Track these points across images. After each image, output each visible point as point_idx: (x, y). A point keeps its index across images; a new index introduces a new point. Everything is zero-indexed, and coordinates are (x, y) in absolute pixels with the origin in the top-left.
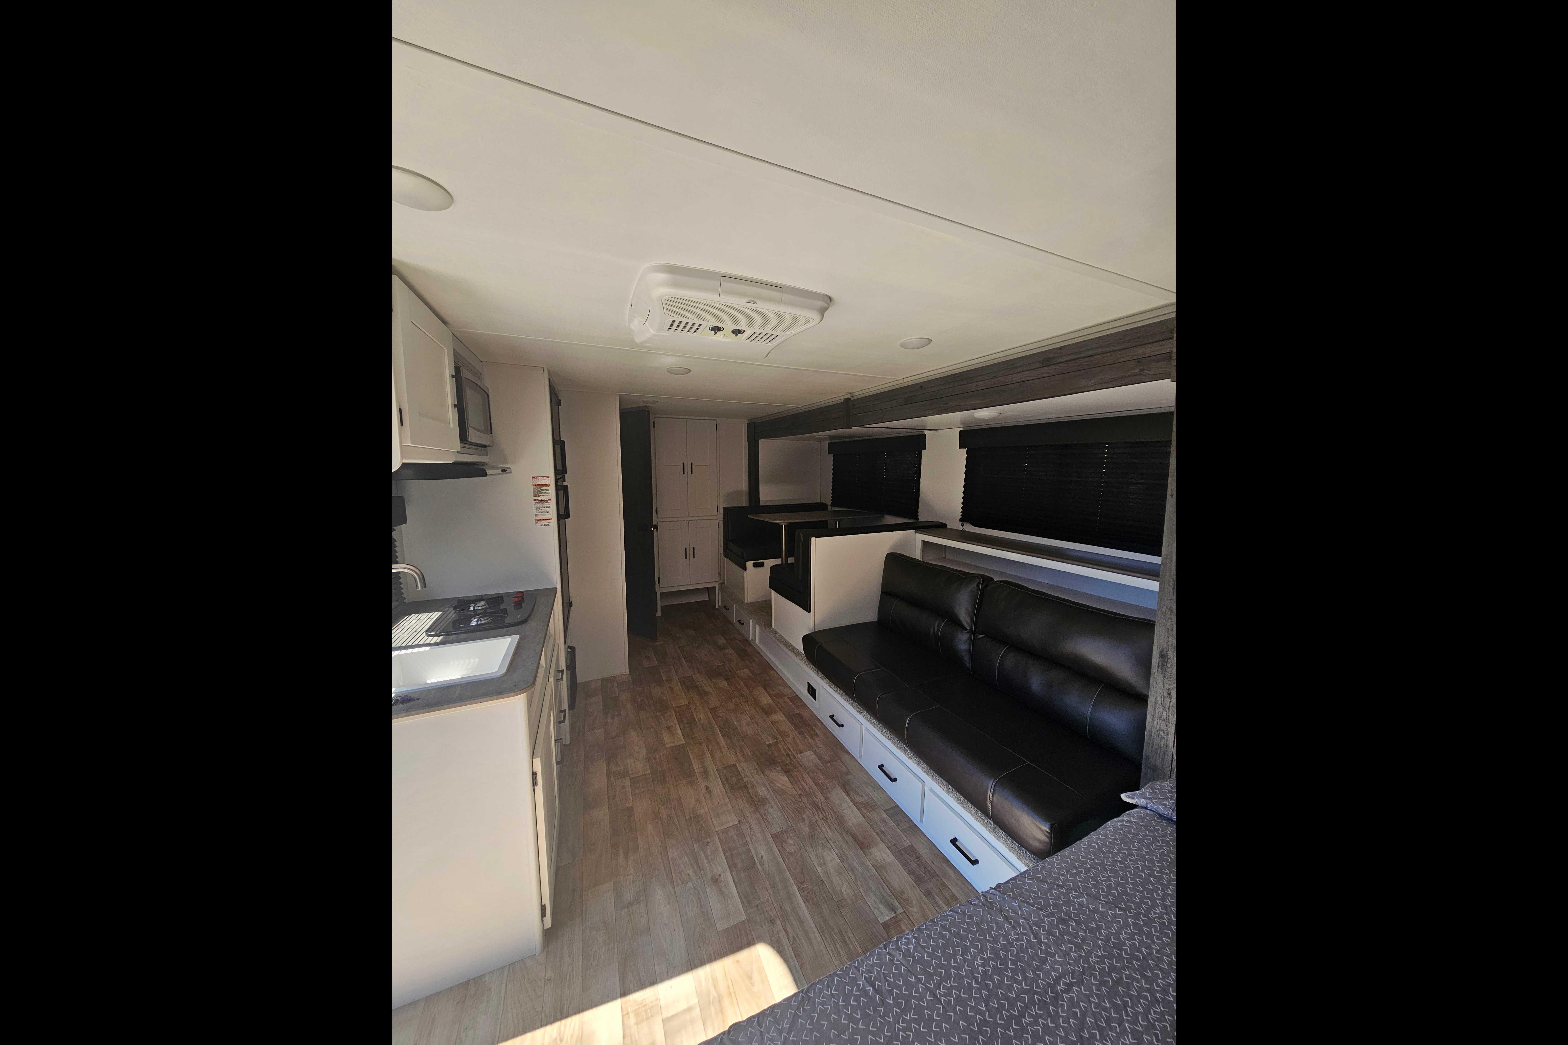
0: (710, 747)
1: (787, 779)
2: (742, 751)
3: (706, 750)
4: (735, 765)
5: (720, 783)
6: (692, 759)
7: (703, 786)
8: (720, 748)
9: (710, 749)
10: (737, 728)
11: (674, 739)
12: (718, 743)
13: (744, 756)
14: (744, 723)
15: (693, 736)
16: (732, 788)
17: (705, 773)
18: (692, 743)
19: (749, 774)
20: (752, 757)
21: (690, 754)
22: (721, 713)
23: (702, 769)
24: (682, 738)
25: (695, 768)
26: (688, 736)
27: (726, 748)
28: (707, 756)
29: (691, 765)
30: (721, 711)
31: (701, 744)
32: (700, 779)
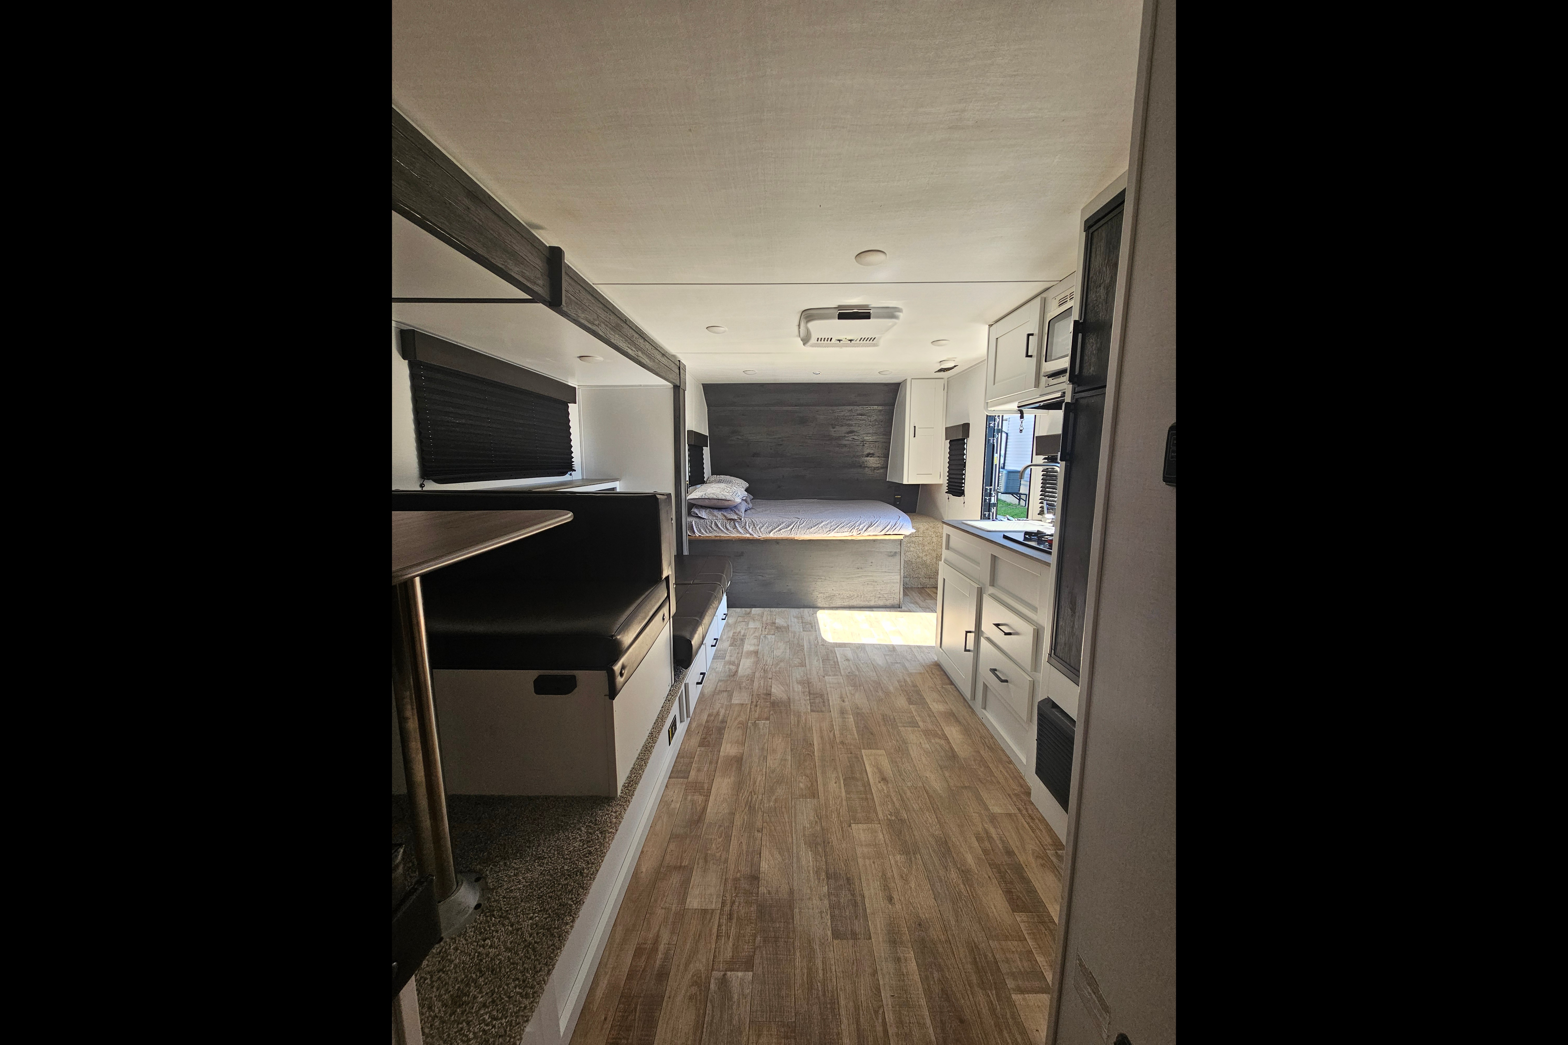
0: (831, 735)
1: (773, 690)
2: (798, 722)
3: (837, 733)
4: (812, 711)
5: (830, 701)
6: (854, 729)
7: (847, 703)
8: (821, 731)
9: (832, 733)
10: (791, 750)
11: (875, 759)
12: (822, 737)
13: (799, 716)
14: (779, 756)
15: (850, 755)
16: (822, 696)
17: (843, 712)
18: (852, 747)
19: (803, 702)
20: (792, 713)
21: (856, 734)
22: (802, 783)
23: (846, 716)
24: (864, 757)
25: (852, 719)
26: (857, 758)
27: (814, 729)
28: (837, 727)
29: (856, 723)
30: (801, 785)
31: (842, 743)
32: (848, 708)
